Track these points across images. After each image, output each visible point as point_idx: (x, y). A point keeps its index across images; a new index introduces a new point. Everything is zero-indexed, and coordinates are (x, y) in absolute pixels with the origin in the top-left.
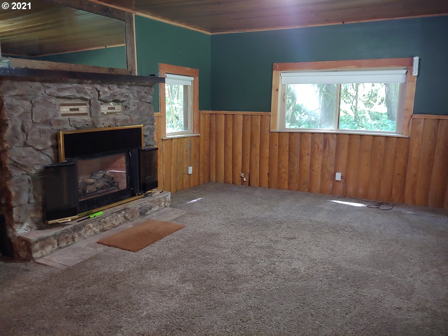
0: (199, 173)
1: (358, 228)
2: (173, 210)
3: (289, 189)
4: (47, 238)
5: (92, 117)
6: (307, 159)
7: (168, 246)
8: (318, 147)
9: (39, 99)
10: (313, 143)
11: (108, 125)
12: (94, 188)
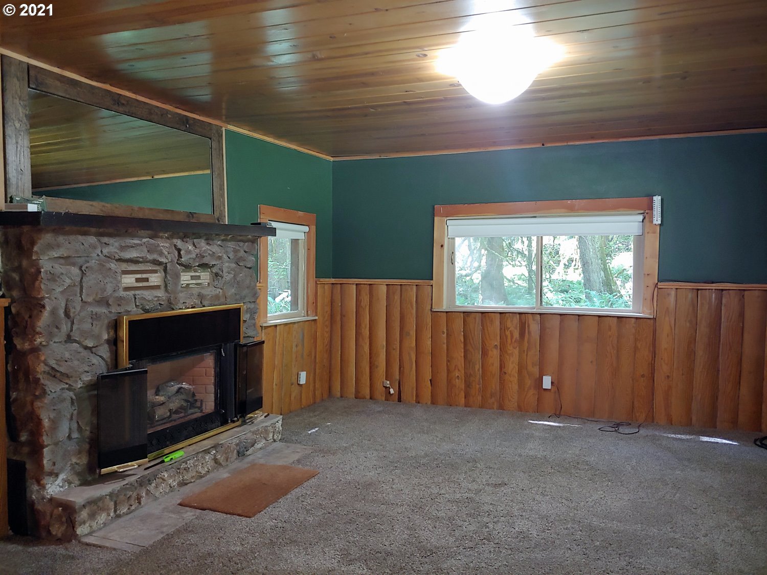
0: (315, 383)
1: (597, 463)
2: (288, 447)
3: (467, 405)
4: (101, 498)
5: (169, 293)
6: (494, 354)
7: (303, 505)
8: (512, 336)
9: (93, 263)
10: (503, 329)
11: (192, 305)
12: (167, 411)
